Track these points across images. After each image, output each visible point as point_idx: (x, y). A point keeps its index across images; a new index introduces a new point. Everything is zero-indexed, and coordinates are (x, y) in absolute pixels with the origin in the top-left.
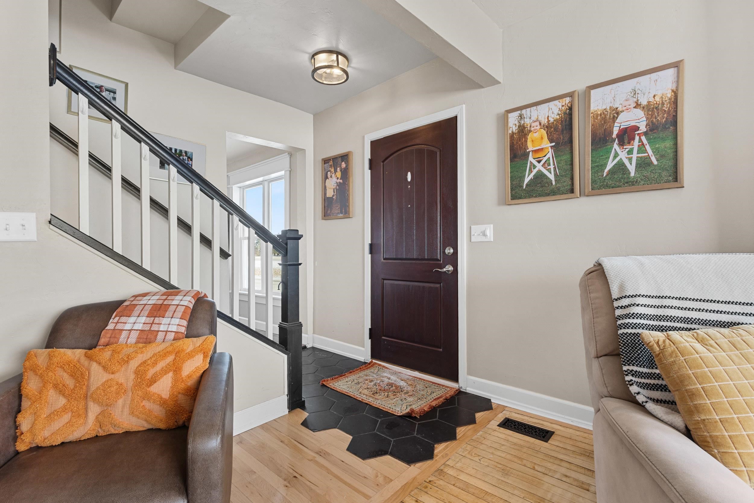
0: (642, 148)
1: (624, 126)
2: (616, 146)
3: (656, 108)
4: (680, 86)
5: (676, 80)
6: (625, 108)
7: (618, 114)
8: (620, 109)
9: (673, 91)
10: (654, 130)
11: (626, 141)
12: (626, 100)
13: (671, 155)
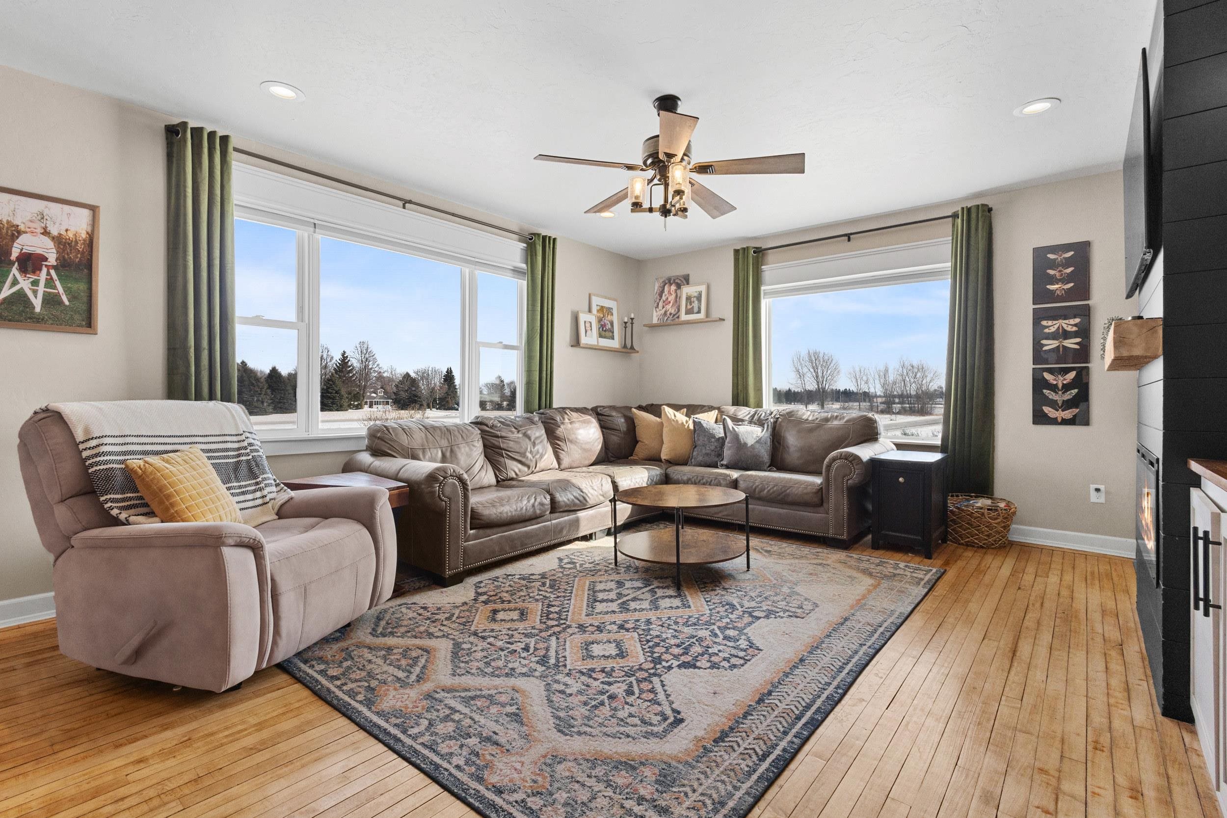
0: (50, 282)
1: (27, 250)
2: (15, 271)
3: (69, 244)
4: (96, 229)
5: (91, 222)
6: (29, 230)
7: (20, 233)
8: (22, 227)
9: (88, 233)
10: (66, 267)
11: (30, 269)
12: (31, 221)
13: (85, 299)
